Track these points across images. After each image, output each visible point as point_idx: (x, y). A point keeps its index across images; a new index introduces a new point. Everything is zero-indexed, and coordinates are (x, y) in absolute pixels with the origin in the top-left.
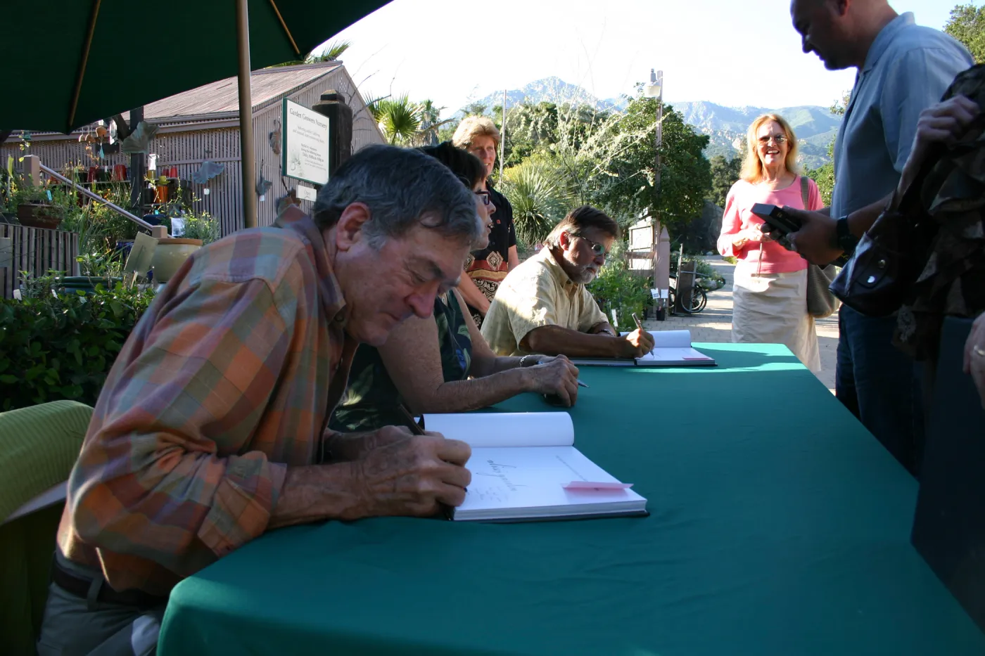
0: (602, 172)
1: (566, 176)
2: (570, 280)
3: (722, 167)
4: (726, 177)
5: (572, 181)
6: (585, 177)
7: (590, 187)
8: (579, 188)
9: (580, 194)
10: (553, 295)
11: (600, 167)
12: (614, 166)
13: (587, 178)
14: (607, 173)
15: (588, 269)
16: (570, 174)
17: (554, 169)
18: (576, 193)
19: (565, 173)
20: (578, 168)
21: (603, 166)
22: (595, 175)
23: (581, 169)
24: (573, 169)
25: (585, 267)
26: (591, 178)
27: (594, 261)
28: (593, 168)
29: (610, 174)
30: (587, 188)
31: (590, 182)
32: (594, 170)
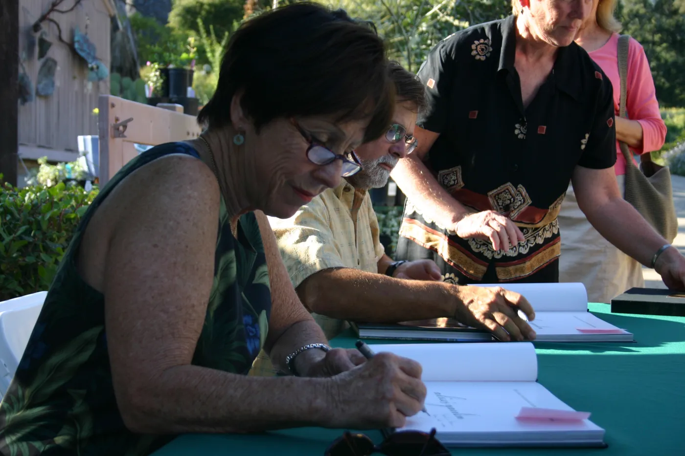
0: (444, 18)
1: (383, 23)
2: (349, 185)
3: (642, 11)
4: (648, 27)
5: (393, 31)
6: (414, 24)
7: (423, 41)
8: (404, 43)
9: (405, 53)
10: (322, 213)
11: (440, 10)
12: (464, 8)
13: (417, 27)
14: (450, 19)
15: (379, 164)
16: (389, 20)
17: (363, 11)
18: (398, 51)
19: (382, 17)
20: (403, 11)
21: (443, 9)
22: (431, 23)
23: (407, 11)
24: (394, 11)
25: (375, 163)
26: (424, 27)
27: (390, 151)
28: (429, 10)
29: (456, 23)
30: (418, 44)
31: (422, 33)
32: (429, 14)
